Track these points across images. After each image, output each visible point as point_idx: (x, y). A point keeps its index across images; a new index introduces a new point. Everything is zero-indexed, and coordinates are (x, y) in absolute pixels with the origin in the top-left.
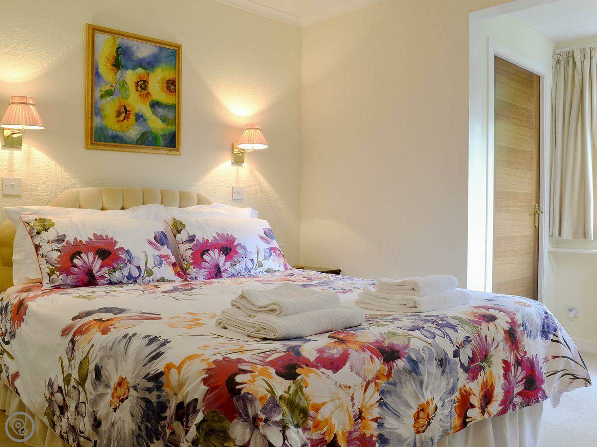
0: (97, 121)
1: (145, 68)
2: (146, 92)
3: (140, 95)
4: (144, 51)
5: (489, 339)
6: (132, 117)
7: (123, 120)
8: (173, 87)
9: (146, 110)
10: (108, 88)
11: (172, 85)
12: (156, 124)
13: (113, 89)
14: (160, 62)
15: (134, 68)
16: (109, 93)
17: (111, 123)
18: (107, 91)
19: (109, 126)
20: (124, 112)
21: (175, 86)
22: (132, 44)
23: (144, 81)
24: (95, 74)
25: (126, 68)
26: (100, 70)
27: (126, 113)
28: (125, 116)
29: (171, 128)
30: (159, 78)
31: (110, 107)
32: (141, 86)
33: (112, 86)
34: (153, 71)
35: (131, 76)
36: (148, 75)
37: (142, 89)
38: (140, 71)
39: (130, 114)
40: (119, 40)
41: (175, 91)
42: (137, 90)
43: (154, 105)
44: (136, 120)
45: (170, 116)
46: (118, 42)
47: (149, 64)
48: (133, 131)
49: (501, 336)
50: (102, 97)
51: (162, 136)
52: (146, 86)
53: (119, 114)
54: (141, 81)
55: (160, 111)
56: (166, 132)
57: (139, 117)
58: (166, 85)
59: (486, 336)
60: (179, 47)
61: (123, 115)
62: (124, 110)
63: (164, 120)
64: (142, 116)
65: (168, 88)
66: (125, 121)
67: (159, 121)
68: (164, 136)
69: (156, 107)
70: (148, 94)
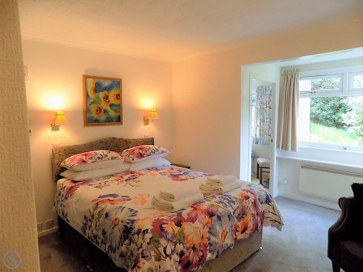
0: (88, 115)
1: (107, 91)
2: (108, 100)
3: (105, 102)
4: (106, 84)
5: (246, 207)
6: (103, 112)
7: (99, 113)
8: (119, 97)
9: (108, 108)
10: (92, 101)
12: (112, 113)
13: (94, 101)
14: (113, 87)
15: (102, 91)
16: (93, 103)
17: (94, 115)
18: (92, 102)
19: (93, 116)
20: (99, 110)
21: (120, 97)
22: (102, 81)
23: (107, 96)
24: (87, 96)
25: (99, 91)
26: (89, 94)
27: (100, 110)
28: (100, 112)
29: (118, 114)
30: (113, 94)
31: (93, 108)
32: (106, 98)
33: (94, 100)
34: (110, 92)
35: (101, 95)
37: (106, 99)
38: (105, 92)
40: (96, 80)
41: (120, 99)
42: (104, 100)
43: (112, 105)
44: (104, 112)
45: (118, 109)
46: (95, 82)
47: (109, 89)
48: (103, 117)
49: (250, 205)
50: (90, 105)
51: (115, 118)
52: (108, 98)
53: (97, 111)
54: (106, 96)
55: (114, 108)
56: (117, 116)
57: (106, 111)
58: (116, 96)
59: (245, 206)
60: (121, 80)
61: (99, 111)
62: (99, 109)
63: (115, 111)
64: (106, 110)
65: (117, 98)
66: (100, 113)
67: (114, 112)
69: (112, 106)
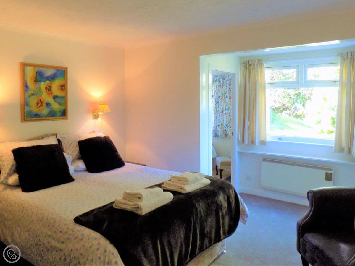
0: (27, 108)
1: (50, 81)
2: (51, 92)
3: (48, 94)
4: (49, 73)
6: (44, 105)
9: (50, 100)
10: (32, 92)
11: (63, 87)
12: (56, 106)
13: (35, 93)
14: (57, 77)
15: (44, 81)
16: (33, 95)
17: (34, 109)
18: (32, 94)
21: (65, 87)
22: (44, 70)
24: (26, 87)
25: (41, 81)
26: (28, 85)
29: (63, 108)
30: (57, 84)
31: (33, 101)
33: (34, 91)
34: (54, 81)
35: (43, 85)
36: (52, 83)
37: (49, 90)
38: (48, 82)
39: (43, 103)
40: (37, 69)
41: (65, 90)
42: (47, 92)
43: (55, 98)
44: (46, 106)
45: (62, 101)
47: (53, 78)
48: (45, 111)
50: (29, 97)
52: (51, 89)
53: (38, 104)
54: (48, 87)
55: (58, 100)
56: (61, 110)
57: (48, 104)
58: (60, 87)
60: (66, 68)
61: (40, 104)
62: (40, 102)
63: (60, 104)
65: (61, 89)
66: (41, 107)
68: (60, 112)
70: (52, 93)
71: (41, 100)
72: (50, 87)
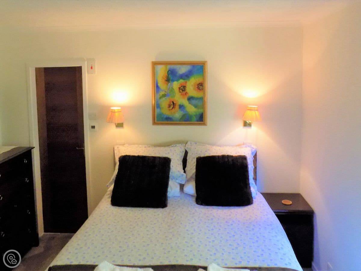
0: (158, 111)
1: (184, 79)
2: (185, 92)
3: (182, 94)
4: (183, 70)
6: (177, 107)
7: (172, 109)
8: (202, 87)
9: (185, 102)
10: (163, 93)
11: (200, 86)
12: (191, 109)
14: (193, 74)
15: (177, 80)
16: (164, 96)
17: (166, 112)
19: (164, 113)
24: (157, 88)
25: (173, 81)
26: (159, 85)
29: (200, 111)
30: (192, 83)
31: (164, 103)
33: (166, 92)
34: (189, 80)
35: (176, 85)
36: (186, 82)
37: (183, 90)
38: (181, 81)
39: (175, 105)
41: (203, 89)
42: (180, 92)
43: (190, 99)
44: (179, 108)
45: (199, 103)
46: (168, 68)
47: (187, 76)
48: (178, 114)
50: (160, 98)
51: (195, 115)
52: (185, 89)
53: (169, 106)
54: (182, 87)
55: (194, 102)
56: (198, 113)
57: (181, 107)
58: (197, 87)
61: (172, 106)
62: (172, 104)
63: (196, 106)
64: (183, 106)
67: (193, 108)
69: (192, 100)
71: (173, 102)
72: (184, 87)
